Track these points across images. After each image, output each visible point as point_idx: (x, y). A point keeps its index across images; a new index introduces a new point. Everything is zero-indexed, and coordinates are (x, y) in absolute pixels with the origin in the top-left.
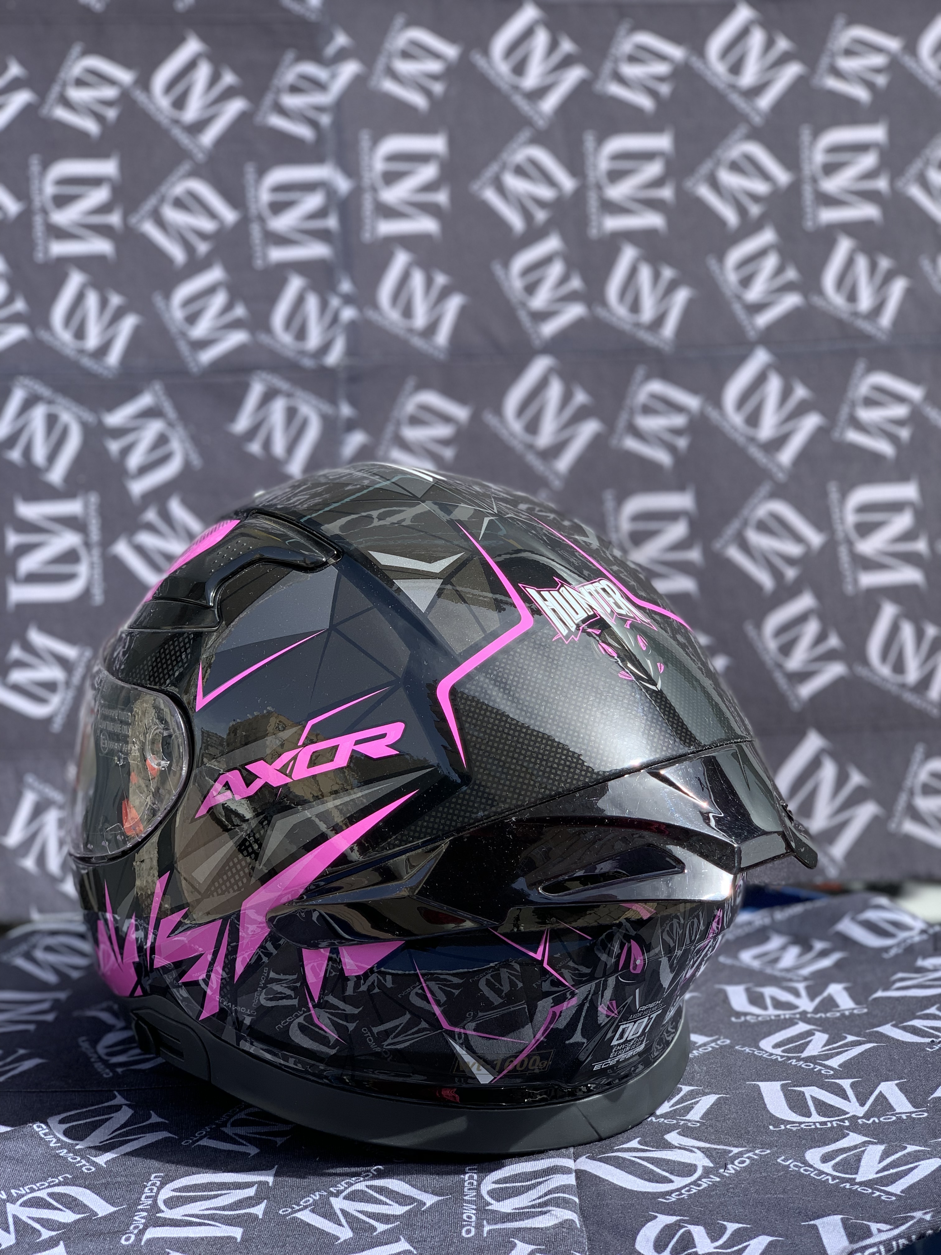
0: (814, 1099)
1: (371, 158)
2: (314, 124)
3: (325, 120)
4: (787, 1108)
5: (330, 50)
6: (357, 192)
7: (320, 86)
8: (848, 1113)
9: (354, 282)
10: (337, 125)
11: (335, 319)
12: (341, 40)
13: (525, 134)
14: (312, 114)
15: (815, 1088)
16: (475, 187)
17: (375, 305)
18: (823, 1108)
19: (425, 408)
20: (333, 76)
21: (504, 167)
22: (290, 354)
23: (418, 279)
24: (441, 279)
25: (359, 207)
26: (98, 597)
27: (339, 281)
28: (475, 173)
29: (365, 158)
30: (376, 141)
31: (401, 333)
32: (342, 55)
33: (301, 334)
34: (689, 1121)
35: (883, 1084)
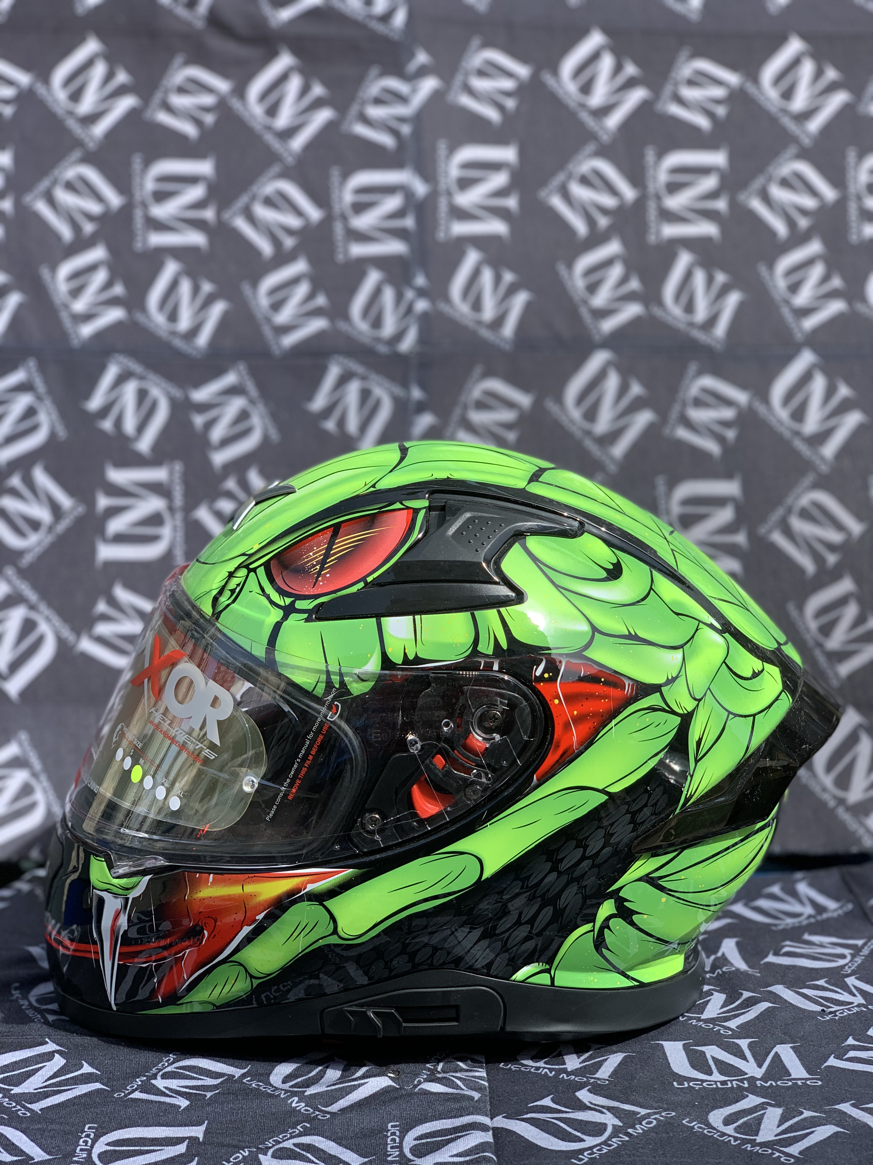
0: (715, 1060)
1: (447, 165)
2: (395, 133)
3: (406, 129)
5: (412, 67)
6: (433, 196)
7: (402, 99)
8: (747, 1074)
9: (428, 276)
10: (417, 133)
11: (410, 310)
12: (422, 58)
13: (591, 148)
14: (394, 124)
15: (715, 1047)
16: (543, 194)
17: (446, 297)
18: (724, 1068)
19: (491, 394)
20: (414, 90)
21: (570, 177)
22: (366, 341)
23: (487, 276)
24: (509, 277)
25: (435, 208)
27: (414, 276)
28: (544, 181)
29: (441, 165)
30: (452, 150)
31: (471, 325)
32: (422, 72)
33: (377, 323)
34: (599, 1079)
35: (778, 1046)
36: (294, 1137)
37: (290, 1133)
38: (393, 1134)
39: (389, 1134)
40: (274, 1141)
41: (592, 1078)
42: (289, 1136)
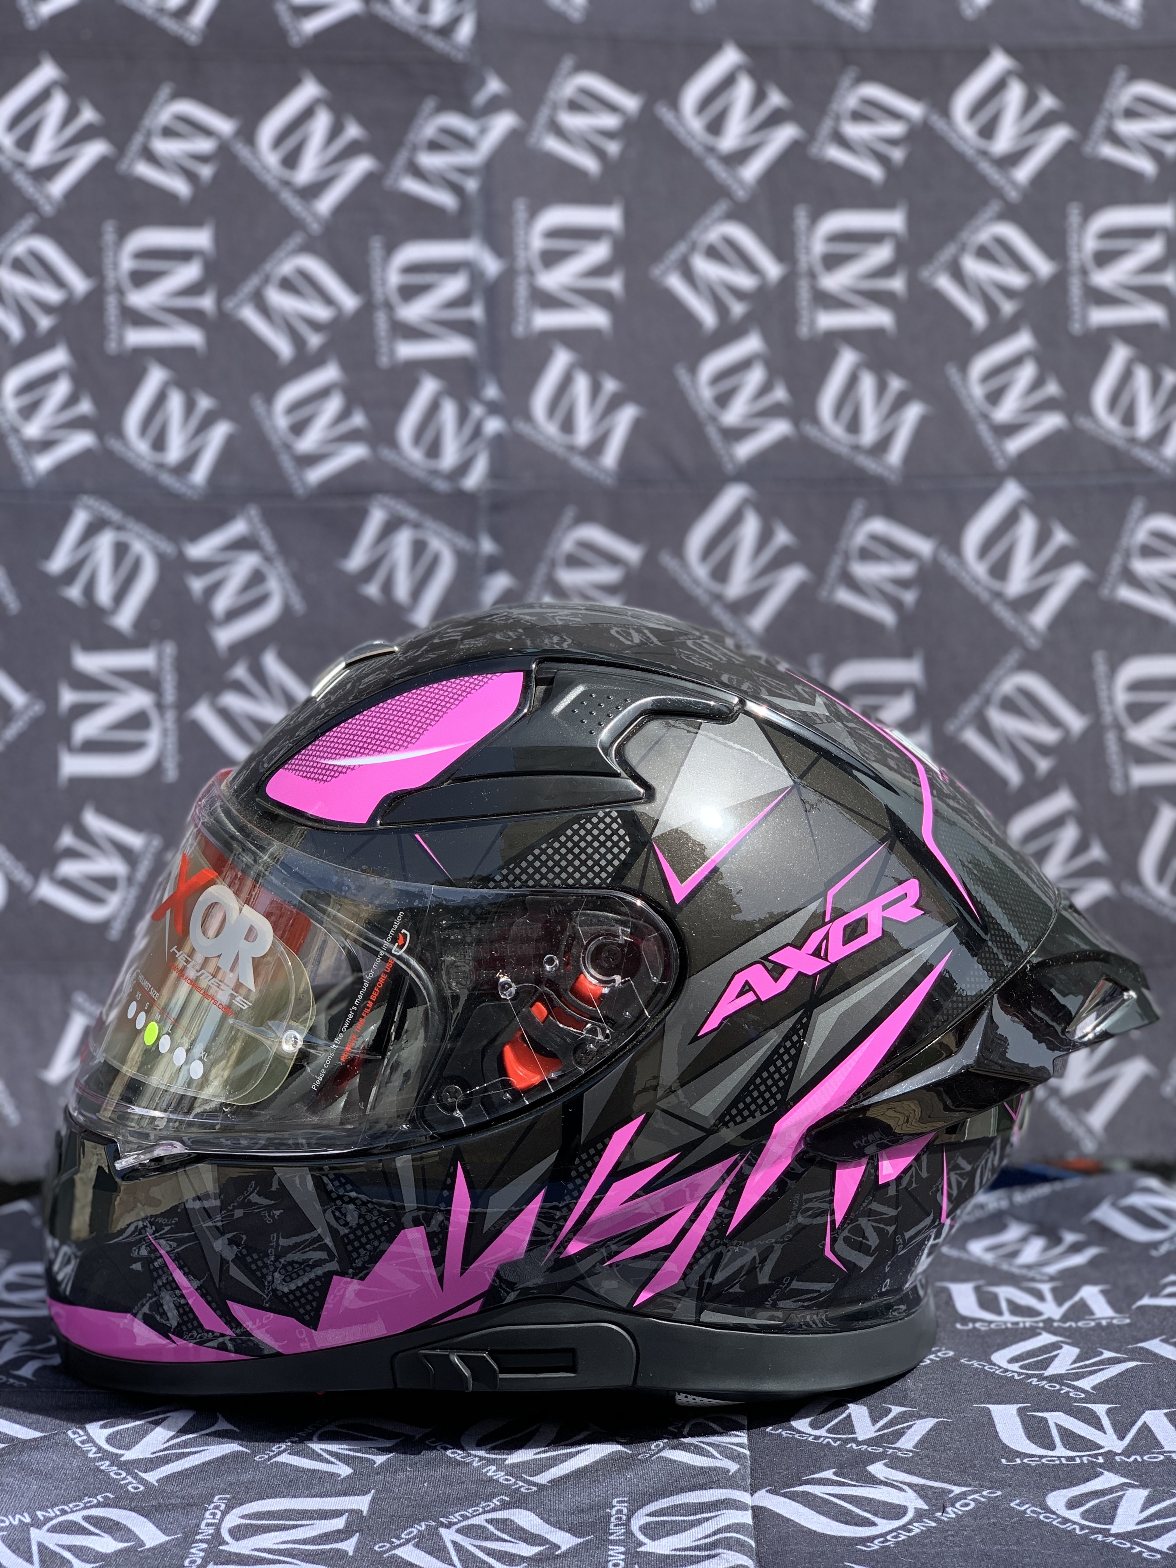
0: (1060, 1428)
1: (527, 233)
2: (457, 190)
3: (471, 184)
4: (1025, 1438)
5: (481, 98)
6: (508, 275)
7: (466, 143)
8: (1102, 1447)
9: (502, 386)
10: (486, 191)
11: (477, 432)
12: (494, 86)
13: (721, 207)
14: (455, 177)
15: (1061, 1413)
16: (656, 271)
17: (527, 416)
18: (1071, 1439)
19: (587, 546)
20: (484, 131)
21: (693, 248)
22: (420, 474)
23: (581, 384)
24: (610, 386)
25: (511, 293)
26: (171, 773)
27: (483, 386)
28: (657, 256)
29: (520, 233)
30: (534, 212)
31: (560, 451)
32: (495, 105)
33: (434, 450)
34: (898, 1449)
35: (1147, 1412)
36: (489, 1512)
37: (483, 1508)
38: (620, 1512)
39: (614, 1512)
40: (461, 1516)
41: (890, 1448)
42: (481, 1510)
